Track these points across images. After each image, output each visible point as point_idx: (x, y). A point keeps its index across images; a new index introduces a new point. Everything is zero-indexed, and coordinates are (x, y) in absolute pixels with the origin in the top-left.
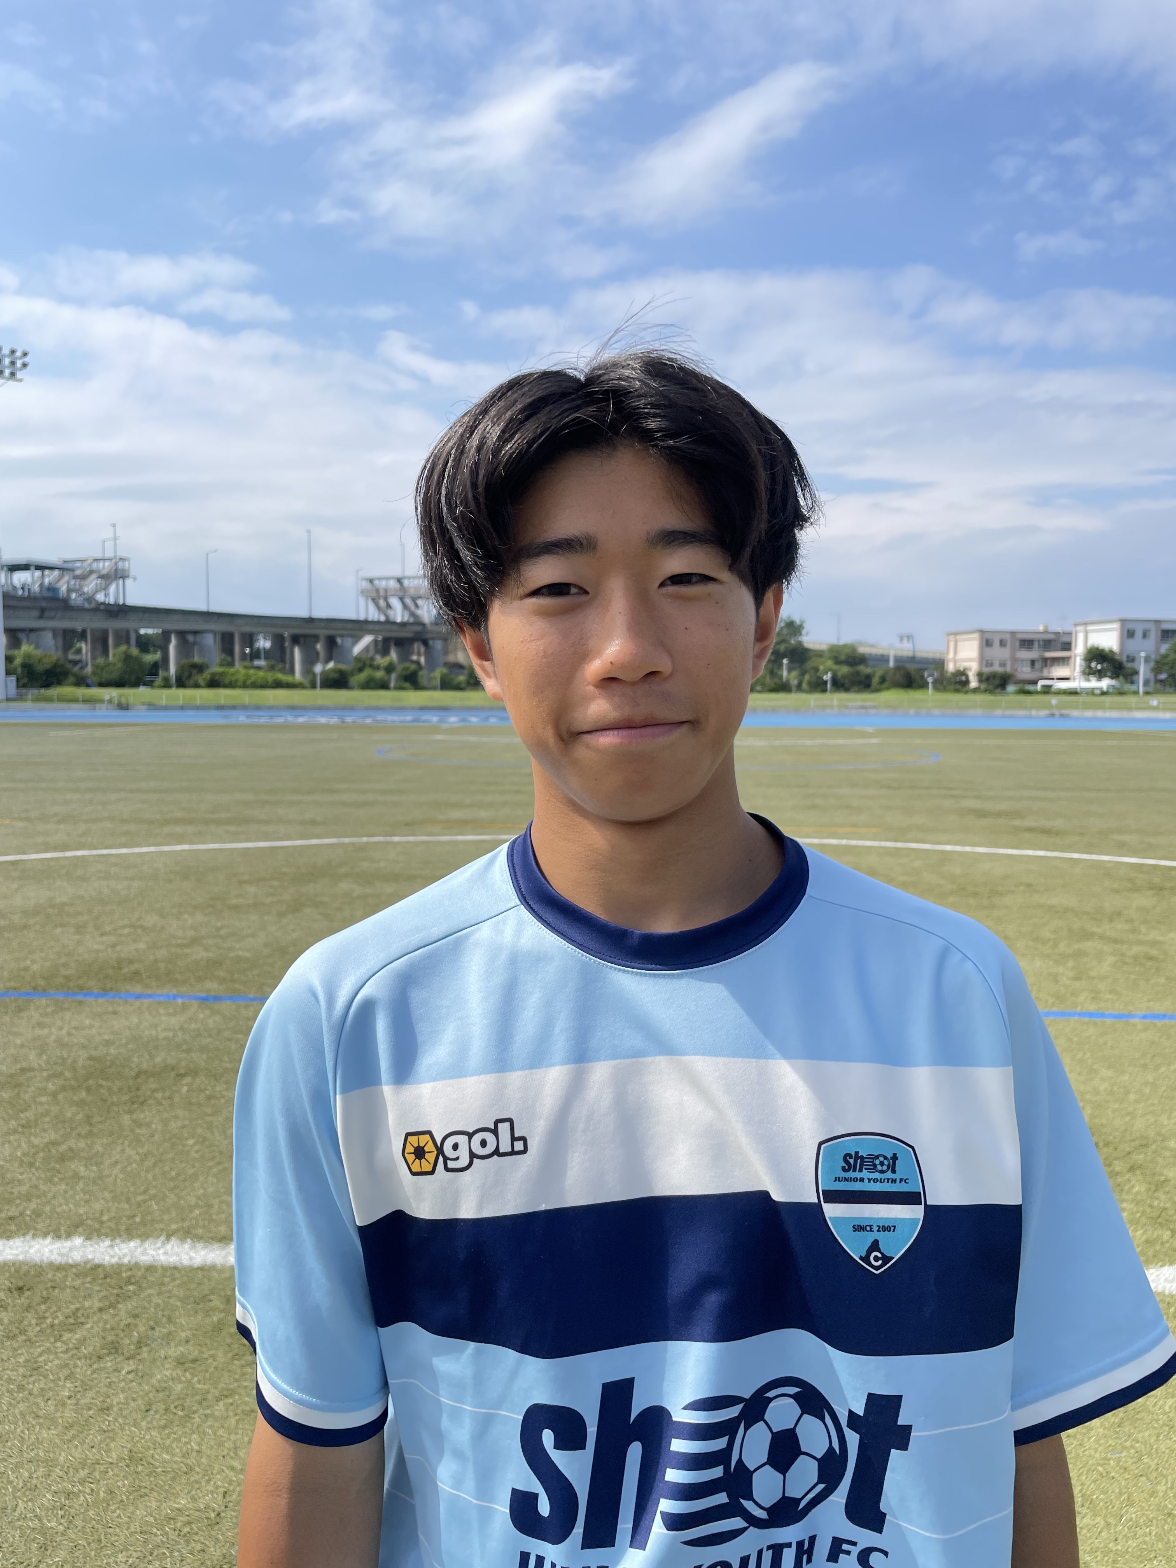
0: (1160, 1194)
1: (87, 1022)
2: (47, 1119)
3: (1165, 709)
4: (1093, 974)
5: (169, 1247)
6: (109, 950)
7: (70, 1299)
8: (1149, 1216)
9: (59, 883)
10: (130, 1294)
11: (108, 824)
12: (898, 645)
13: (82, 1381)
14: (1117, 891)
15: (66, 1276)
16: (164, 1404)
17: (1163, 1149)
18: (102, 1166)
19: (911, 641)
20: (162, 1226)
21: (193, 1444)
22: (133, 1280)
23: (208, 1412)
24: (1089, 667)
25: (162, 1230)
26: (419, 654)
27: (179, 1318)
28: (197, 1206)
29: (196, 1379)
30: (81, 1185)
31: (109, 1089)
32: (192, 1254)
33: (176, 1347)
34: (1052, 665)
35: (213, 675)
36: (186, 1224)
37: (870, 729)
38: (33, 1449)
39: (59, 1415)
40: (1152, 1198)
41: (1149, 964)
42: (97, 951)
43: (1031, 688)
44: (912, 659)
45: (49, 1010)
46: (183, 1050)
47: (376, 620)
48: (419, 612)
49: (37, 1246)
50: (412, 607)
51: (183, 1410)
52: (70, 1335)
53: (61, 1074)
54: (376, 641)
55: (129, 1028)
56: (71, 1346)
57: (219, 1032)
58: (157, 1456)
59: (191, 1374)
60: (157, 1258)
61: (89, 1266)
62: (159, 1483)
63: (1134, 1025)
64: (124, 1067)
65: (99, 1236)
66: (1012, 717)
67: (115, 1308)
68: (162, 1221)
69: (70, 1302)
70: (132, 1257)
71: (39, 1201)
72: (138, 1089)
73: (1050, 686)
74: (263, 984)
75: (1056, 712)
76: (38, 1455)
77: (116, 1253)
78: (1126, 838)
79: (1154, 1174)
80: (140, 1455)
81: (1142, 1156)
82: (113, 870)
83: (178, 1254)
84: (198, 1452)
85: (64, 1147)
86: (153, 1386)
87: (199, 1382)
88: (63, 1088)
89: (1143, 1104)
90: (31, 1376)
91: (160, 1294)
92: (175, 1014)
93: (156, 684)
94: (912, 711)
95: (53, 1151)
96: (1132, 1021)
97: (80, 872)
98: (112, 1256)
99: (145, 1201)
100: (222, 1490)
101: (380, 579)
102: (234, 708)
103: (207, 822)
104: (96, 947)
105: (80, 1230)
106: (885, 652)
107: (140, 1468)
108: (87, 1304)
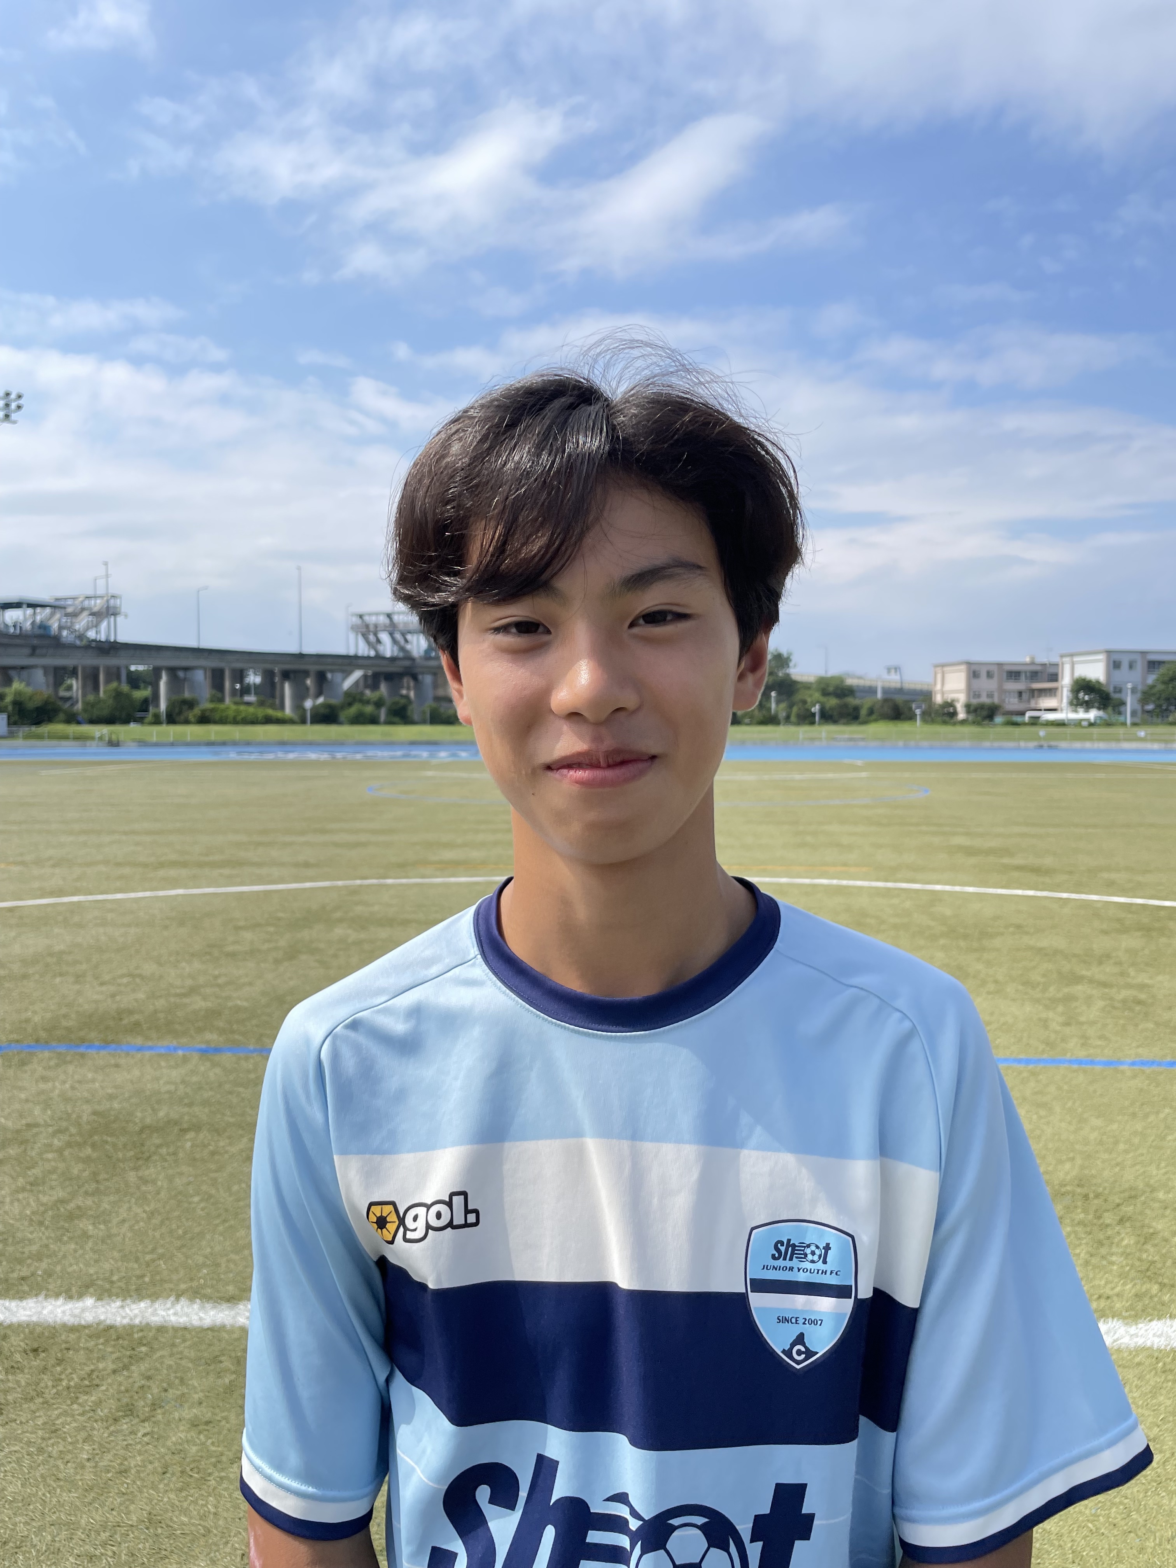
0: (1148, 1247)
1: (90, 1076)
2: (54, 1177)
3: (1153, 741)
4: (1083, 1019)
5: (178, 1307)
6: (109, 1000)
7: (84, 1361)
8: (1139, 1269)
9: (56, 930)
10: (142, 1355)
11: (103, 868)
12: (886, 676)
13: (100, 1444)
14: (1105, 932)
15: (79, 1338)
16: (180, 1467)
17: (1152, 1200)
18: (110, 1225)
19: (898, 673)
20: (171, 1286)
21: (210, 1507)
22: (145, 1342)
23: (223, 1474)
24: (1077, 698)
25: (171, 1290)
26: (408, 689)
27: (191, 1379)
28: (204, 1265)
29: (210, 1441)
30: (90, 1244)
31: (114, 1145)
32: (202, 1315)
33: (190, 1408)
34: (1039, 696)
35: (203, 711)
36: (195, 1284)
37: (859, 763)
38: (55, 1512)
39: (78, 1477)
40: (1140, 1250)
41: (1138, 1008)
42: (96, 1002)
43: (1018, 719)
44: (900, 691)
45: (52, 1063)
46: (185, 1104)
47: (366, 654)
48: (408, 647)
49: (50, 1307)
50: (402, 642)
51: (198, 1473)
52: (86, 1398)
53: (67, 1129)
54: (365, 677)
55: (132, 1082)
56: (87, 1408)
57: (220, 1085)
58: (175, 1519)
59: (206, 1436)
60: (167, 1318)
61: (101, 1327)
62: (178, 1545)
63: (1123, 1072)
64: (127, 1122)
65: (110, 1296)
66: (1001, 749)
67: (128, 1369)
68: (170, 1281)
69: (85, 1364)
70: (143, 1318)
71: (49, 1261)
72: (143, 1145)
73: (1038, 718)
74: (261, 1035)
75: (1045, 744)
76: (59, 1518)
77: (127, 1314)
78: (1114, 876)
79: (1143, 1226)
80: (159, 1518)
81: (1131, 1208)
82: (109, 916)
83: (187, 1315)
84: (215, 1514)
85: (71, 1206)
86: (169, 1449)
87: (213, 1444)
88: (69, 1145)
89: (1131, 1155)
90: (50, 1438)
91: (171, 1355)
92: (176, 1066)
93: (147, 720)
94: (901, 744)
95: (62, 1209)
96: (1122, 1067)
97: (76, 919)
98: (124, 1317)
99: (153, 1261)
100: (239, 1552)
101: (370, 614)
102: (224, 744)
103: (201, 865)
104: (95, 997)
105: (91, 1290)
106: (873, 684)
107: (160, 1531)
108: (101, 1366)
